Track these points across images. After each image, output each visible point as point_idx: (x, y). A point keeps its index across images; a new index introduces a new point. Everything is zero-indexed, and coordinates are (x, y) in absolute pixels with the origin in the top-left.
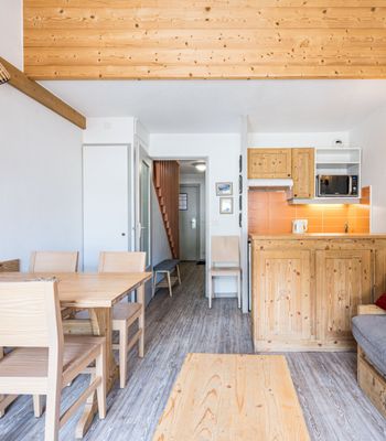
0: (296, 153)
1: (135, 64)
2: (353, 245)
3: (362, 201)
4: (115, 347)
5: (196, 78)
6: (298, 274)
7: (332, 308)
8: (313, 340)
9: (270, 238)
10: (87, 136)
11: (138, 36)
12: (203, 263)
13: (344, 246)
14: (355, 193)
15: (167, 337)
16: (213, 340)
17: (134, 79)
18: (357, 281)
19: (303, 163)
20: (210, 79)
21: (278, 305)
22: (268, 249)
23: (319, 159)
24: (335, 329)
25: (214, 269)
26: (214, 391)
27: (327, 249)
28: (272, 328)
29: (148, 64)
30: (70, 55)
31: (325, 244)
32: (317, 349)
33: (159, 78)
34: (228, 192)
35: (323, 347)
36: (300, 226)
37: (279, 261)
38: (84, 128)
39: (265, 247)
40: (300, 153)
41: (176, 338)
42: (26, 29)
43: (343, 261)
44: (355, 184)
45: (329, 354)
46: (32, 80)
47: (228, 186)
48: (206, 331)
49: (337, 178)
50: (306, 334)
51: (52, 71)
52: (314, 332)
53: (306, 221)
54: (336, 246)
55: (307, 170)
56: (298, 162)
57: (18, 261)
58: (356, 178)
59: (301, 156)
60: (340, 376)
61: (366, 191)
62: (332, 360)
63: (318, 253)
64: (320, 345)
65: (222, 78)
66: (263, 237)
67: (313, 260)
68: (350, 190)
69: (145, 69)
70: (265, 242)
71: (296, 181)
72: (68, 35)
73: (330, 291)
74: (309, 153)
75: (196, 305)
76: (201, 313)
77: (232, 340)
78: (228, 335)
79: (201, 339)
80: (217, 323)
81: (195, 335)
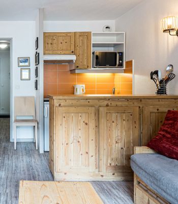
0: (77, 36)
2: (126, 103)
3: (125, 71)
6: (86, 124)
7: (111, 149)
8: (97, 173)
9: (66, 97)
12: (8, 116)
13: (119, 103)
14: (121, 65)
18: (129, 129)
19: (83, 43)
21: (72, 146)
22: (65, 106)
23: (95, 40)
24: (113, 164)
27: (107, 106)
28: (67, 164)
31: (106, 103)
32: (100, 179)
34: (27, 64)
35: (104, 177)
36: (80, 89)
39: (62, 104)
40: (80, 36)
43: (119, 115)
44: (121, 58)
45: (109, 183)
47: (26, 60)
49: (105, 54)
50: (92, 168)
52: (98, 167)
53: (84, 86)
54: (114, 103)
55: (86, 48)
56: (79, 42)
58: (121, 54)
59: (81, 38)
60: (120, 198)
61: (129, 64)
62: (112, 187)
63: (101, 109)
64: (102, 176)
66: (61, 97)
67: (97, 113)
68: (118, 63)
71: (78, 56)
73: (110, 136)
74: (87, 35)
75: (4, 147)
76: (9, 153)
77: (36, 173)
78: (32, 169)
79: (13, 172)
80: (23, 160)
81: (8, 169)
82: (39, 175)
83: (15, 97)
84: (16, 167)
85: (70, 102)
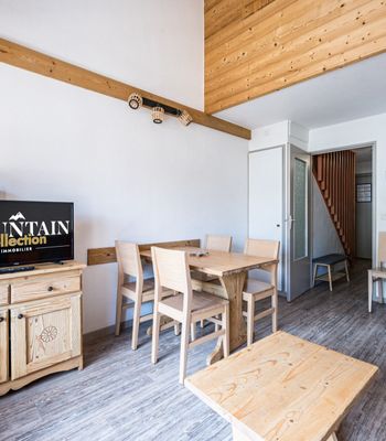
1: (275, 78)
5: (330, 70)
10: (252, 145)
11: (277, 53)
17: (273, 91)
20: (346, 65)
25: (382, 269)
26: (275, 362)
29: (284, 75)
30: (230, 89)
33: (294, 83)
38: (249, 138)
41: (314, 328)
42: (206, 81)
46: (209, 115)
48: (351, 333)
51: (218, 106)
57: (199, 240)
65: (361, 59)
69: (282, 79)
72: (229, 75)
75: (355, 305)
76: (355, 314)
77: (378, 351)
78: (377, 344)
79: (340, 338)
80: (370, 329)
82: (380, 355)
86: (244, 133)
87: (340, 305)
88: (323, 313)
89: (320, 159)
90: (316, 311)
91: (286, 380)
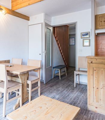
4: (28, 89)
10: (30, 22)
15: (51, 93)
16: (69, 99)
21: (101, 91)
25: (79, 71)
26: (41, 107)
34: (88, 36)
37: (102, 69)
38: (29, 20)
41: (54, 94)
46: (13, 11)
57: (9, 60)
70: (93, 60)
75: (69, 85)
76: (70, 88)
77: (79, 102)
78: (78, 99)
79: (64, 97)
80: (75, 94)
81: (62, 95)
82: (79, 103)
83: (79, 57)
84: (68, 95)
85: (101, 61)
86: (27, 18)
87: (64, 85)
88: (57, 88)
89: (56, 29)
90: (55, 87)
91: (46, 114)
